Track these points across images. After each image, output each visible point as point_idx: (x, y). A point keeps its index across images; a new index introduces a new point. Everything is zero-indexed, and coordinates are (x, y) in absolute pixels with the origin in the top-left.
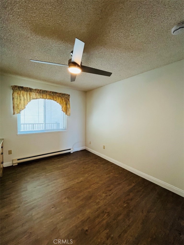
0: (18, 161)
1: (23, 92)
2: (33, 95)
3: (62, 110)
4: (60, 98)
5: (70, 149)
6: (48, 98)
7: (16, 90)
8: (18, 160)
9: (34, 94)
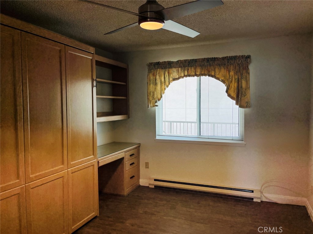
0: (156, 182)
1: (160, 70)
4: (223, 70)
5: (253, 192)
6: (198, 73)
7: (151, 69)
9: (175, 71)
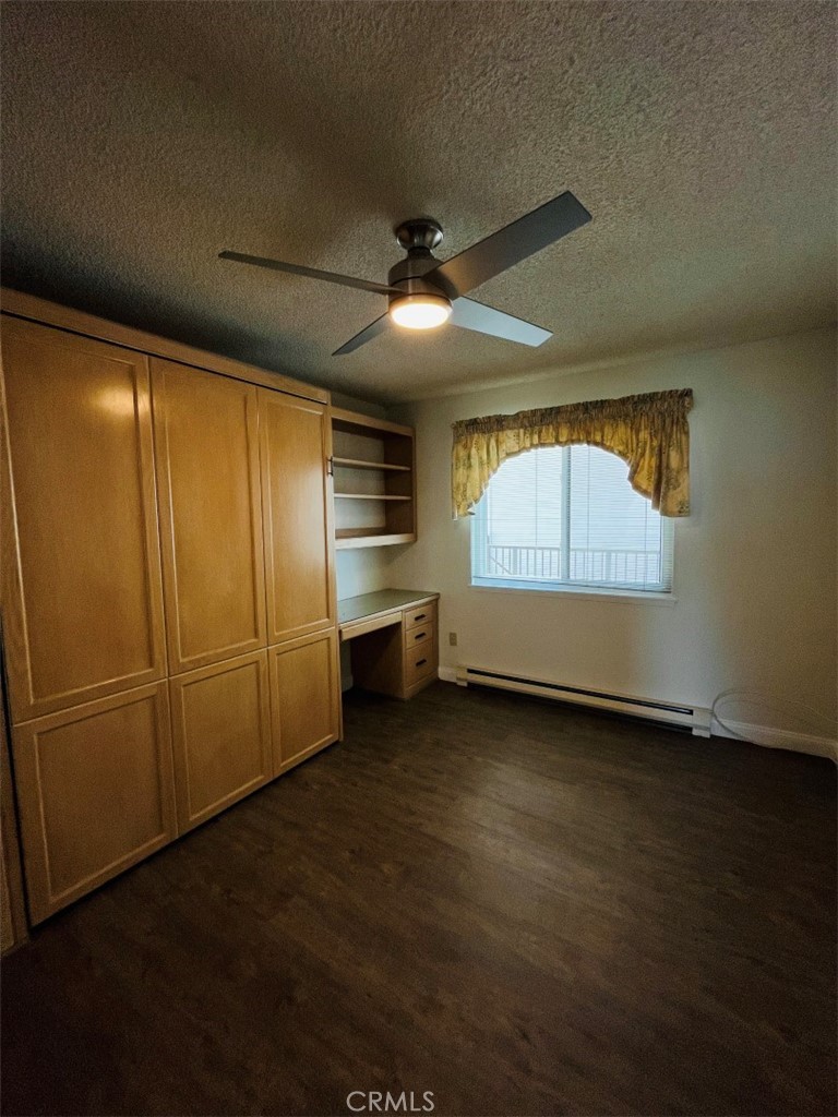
0: (471, 675)
1: (479, 436)
2: (509, 438)
3: (637, 487)
4: (622, 428)
5: (691, 712)
6: (563, 439)
7: (460, 435)
8: (470, 671)
9: (512, 436)
